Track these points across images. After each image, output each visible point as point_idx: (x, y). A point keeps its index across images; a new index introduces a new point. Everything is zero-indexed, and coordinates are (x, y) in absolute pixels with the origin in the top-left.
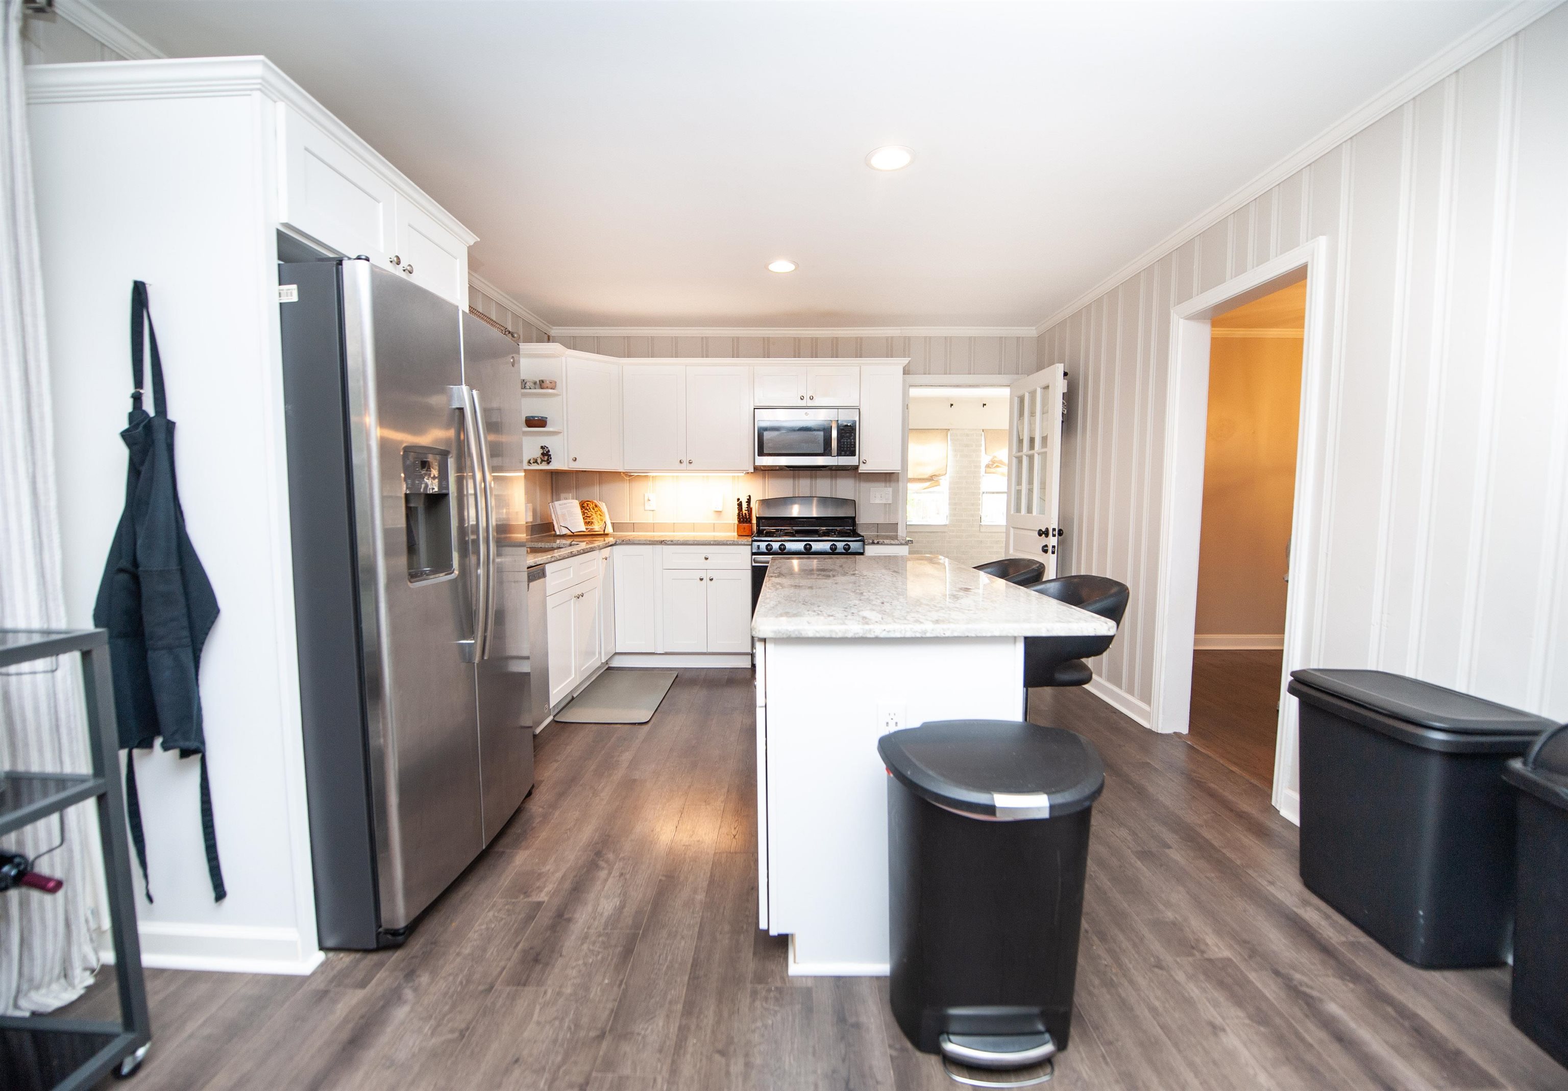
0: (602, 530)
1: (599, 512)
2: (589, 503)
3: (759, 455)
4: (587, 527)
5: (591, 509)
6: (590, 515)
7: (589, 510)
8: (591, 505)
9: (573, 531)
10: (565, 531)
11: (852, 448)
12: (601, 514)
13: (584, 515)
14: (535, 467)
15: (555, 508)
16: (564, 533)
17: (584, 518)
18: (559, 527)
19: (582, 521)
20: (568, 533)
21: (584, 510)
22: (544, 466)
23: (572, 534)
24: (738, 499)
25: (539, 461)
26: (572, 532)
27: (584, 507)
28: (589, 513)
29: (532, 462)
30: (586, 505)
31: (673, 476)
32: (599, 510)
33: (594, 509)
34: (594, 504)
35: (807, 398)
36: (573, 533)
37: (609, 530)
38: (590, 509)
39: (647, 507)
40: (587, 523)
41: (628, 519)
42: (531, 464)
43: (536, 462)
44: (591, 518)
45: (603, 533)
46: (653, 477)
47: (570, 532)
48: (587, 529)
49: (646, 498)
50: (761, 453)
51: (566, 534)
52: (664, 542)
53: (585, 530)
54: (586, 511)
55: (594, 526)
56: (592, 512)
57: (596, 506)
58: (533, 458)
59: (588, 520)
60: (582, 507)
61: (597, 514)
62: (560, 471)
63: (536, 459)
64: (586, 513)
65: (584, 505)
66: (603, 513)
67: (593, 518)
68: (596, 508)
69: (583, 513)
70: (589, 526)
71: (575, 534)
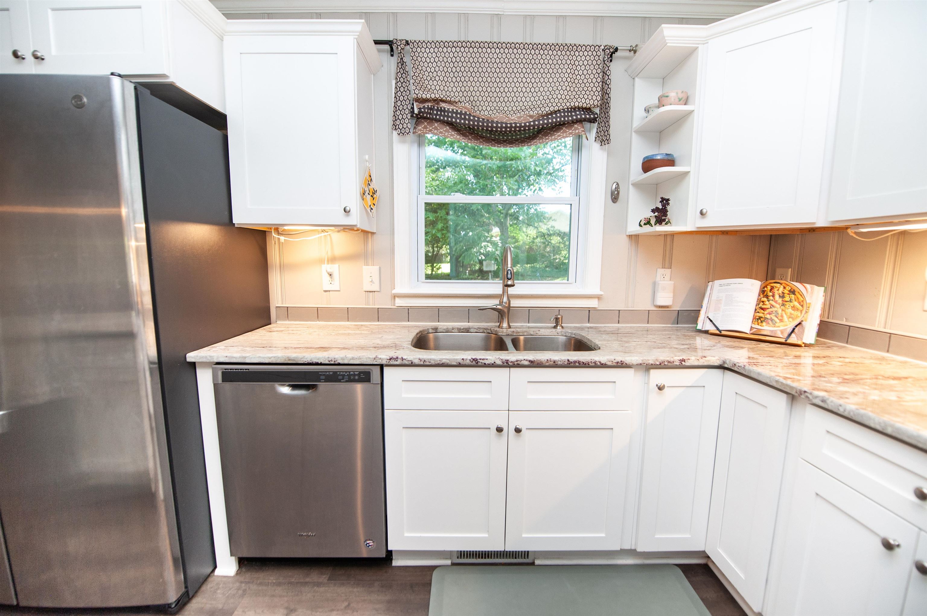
0: (783, 336)
1: (796, 304)
4: (753, 326)
5: (777, 297)
6: (769, 306)
7: (771, 298)
8: (782, 289)
9: (720, 329)
10: (709, 327)
12: (799, 307)
13: (759, 304)
14: (648, 230)
15: (713, 289)
16: (706, 329)
17: (756, 310)
18: (706, 317)
19: (750, 314)
20: (712, 329)
21: (762, 296)
22: (659, 229)
23: (718, 332)
25: (653, 221)
26: (718, 329)
28: (767, 303)
29: (642, 223)
30: (770, 288)
32: (798, 300)
33: (782, 296)
34: (787, 288)
36: (720, 331)
37: (808, 336)
38: (773, 296)
40: (758, 319)
42: (642, 226)
43: (648, 223)
44: (768, 311)
45: (783, 340)
47: (715, 328)
48: (752, 328)
51: (708, 331)
52: (806, 394)
53: (748, 332)
54: (765, 299)
55: (768, 325)
56: (776, 302)
57: (792, 292)
58: (645, 219)
59: (763, 317)
60: (763, 291)
61: (787, 306)
62: (725, 233)
63: (649, 219)
64: (763, 302)
65: (766, 289)
66: (805, 306)
67: (772, 312)
68: (789, 294)
69: (759, 301)
70: (758, 324)
71: (723, 333)
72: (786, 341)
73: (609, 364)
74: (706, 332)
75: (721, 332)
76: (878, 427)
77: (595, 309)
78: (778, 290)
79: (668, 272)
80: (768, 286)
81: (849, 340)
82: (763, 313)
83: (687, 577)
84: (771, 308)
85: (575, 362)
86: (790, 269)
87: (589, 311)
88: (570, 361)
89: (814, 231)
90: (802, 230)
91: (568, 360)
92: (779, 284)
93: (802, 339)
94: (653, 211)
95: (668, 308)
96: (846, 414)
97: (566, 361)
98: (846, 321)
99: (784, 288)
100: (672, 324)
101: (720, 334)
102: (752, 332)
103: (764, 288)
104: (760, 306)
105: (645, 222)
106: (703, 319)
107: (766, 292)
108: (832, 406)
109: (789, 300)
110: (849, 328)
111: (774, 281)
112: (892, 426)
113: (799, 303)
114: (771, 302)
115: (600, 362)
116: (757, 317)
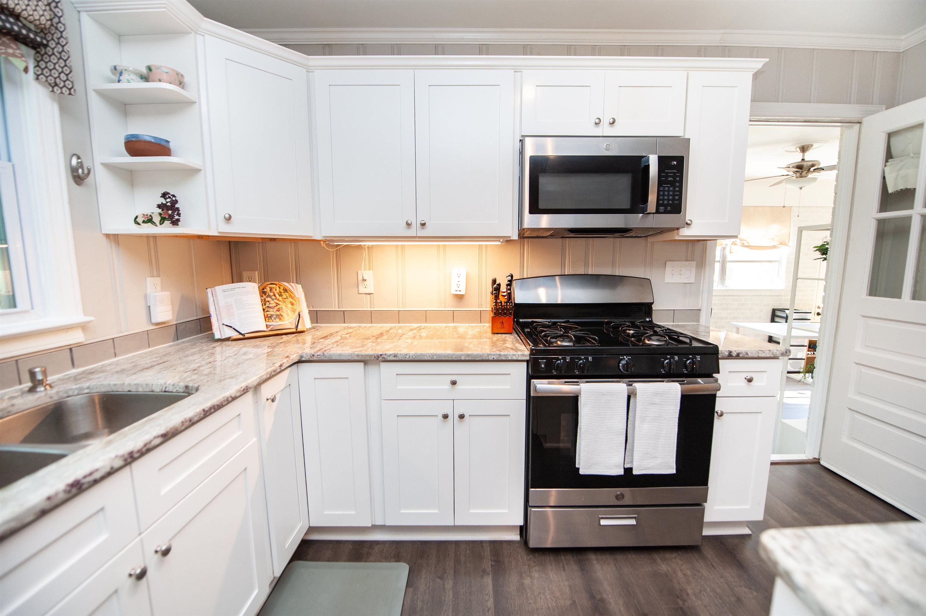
0: (294, 326)
1: (291, 299)
2: (274, 286)
3: (531, 212)
4: (268, 323)
5: (277, 295)
6: (274, 305)
7: (273, 297)
8: (278, 289)
9: (243, 332)
10: (229, 333)
11: (677, 200)
12: (293, 301)
13: (265, 304)
14: (148, 229)
15: (216, 296)
16: (227, 336)
17: (264, 310)
18: (221, 325)
19: (261, 315)
20: (235, 335)
21: (265, 297)
22: (167, 229)
23: (241, 336)
24: (494, 281)
25: (157, 219)
26: (240, 334)
27: (265, 293)
28: (272, 302)
29: (140, 220)
30: (269, 289)
31: (397, 246)
32: (290, 296)
33: (281, 295)
34: (282, 288)
35: (606, 121)
37: (307, 323)
38: (275, 295)
39: (362, 290)
40: (267, 318)
41: (337, 306)
42: (139, 224)
43: (149, 220)
44: (275, 309)
45: (294, 330)
46: (369, 248)
47: (237, 334)
48: (267, 326)
49: (360, 278)
50: (535, 209)
51: (230, 337)
52: (382, 356)
53: (265, 329)
54: (269, 299)
55: (281, 320)
56: (278, 300)
57: (285, 290)
58: (144, 215)
59: (274, 314)
60: (263, 292)
61: (287, 302)
62: (200, 237)
63: (150, 216)
64: (268, 301)
65: (265, 290)
66: (296, 300)
67: (279, 309)
68: (284, 293)
69: (264, 302)
70: (273, 321)
71: (247, 336)
72: (297, 330)
73: (238, 394)
74: (228, 339)
75: (244, 336)
76: (429, 359)
77: (80, 345)
78: (276, 290)
79: (158, 280)
80: (267, 288)
81: (318, 321)
82: (273, 311)
83: (306, 560)
84: (277, 306)
85: (210, 408)
86: (257, 272)
87: (71, 349)
88: (206, 409)
89: (275, 240)
90: (263, 239)
91: (204, 410)
92: (275, 285)
93: (305, 327)
94: (159, 206)
95: (165, 323)
96: (411, 358)
97: (202, 412)
98: (312, 308)
99: (279, 288)
100: (173, 342)
101: (244, 338)
102: (269, 329)
103: (263, 289)
104: (267, 305)
105: (143, 219)
106: (218, 327)
107: (267, 293)
108: (401, 357)
109: (286, 297)
110: (317, 312)
111: (270, 283)
112: (436, 355)
113: (292, 298)
114: (275, 300)
115: (231, 397)
116: (269, 316)
